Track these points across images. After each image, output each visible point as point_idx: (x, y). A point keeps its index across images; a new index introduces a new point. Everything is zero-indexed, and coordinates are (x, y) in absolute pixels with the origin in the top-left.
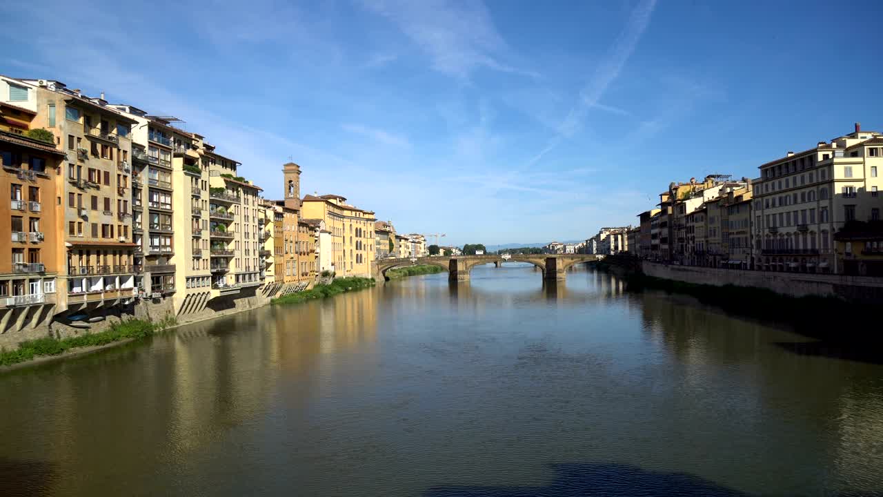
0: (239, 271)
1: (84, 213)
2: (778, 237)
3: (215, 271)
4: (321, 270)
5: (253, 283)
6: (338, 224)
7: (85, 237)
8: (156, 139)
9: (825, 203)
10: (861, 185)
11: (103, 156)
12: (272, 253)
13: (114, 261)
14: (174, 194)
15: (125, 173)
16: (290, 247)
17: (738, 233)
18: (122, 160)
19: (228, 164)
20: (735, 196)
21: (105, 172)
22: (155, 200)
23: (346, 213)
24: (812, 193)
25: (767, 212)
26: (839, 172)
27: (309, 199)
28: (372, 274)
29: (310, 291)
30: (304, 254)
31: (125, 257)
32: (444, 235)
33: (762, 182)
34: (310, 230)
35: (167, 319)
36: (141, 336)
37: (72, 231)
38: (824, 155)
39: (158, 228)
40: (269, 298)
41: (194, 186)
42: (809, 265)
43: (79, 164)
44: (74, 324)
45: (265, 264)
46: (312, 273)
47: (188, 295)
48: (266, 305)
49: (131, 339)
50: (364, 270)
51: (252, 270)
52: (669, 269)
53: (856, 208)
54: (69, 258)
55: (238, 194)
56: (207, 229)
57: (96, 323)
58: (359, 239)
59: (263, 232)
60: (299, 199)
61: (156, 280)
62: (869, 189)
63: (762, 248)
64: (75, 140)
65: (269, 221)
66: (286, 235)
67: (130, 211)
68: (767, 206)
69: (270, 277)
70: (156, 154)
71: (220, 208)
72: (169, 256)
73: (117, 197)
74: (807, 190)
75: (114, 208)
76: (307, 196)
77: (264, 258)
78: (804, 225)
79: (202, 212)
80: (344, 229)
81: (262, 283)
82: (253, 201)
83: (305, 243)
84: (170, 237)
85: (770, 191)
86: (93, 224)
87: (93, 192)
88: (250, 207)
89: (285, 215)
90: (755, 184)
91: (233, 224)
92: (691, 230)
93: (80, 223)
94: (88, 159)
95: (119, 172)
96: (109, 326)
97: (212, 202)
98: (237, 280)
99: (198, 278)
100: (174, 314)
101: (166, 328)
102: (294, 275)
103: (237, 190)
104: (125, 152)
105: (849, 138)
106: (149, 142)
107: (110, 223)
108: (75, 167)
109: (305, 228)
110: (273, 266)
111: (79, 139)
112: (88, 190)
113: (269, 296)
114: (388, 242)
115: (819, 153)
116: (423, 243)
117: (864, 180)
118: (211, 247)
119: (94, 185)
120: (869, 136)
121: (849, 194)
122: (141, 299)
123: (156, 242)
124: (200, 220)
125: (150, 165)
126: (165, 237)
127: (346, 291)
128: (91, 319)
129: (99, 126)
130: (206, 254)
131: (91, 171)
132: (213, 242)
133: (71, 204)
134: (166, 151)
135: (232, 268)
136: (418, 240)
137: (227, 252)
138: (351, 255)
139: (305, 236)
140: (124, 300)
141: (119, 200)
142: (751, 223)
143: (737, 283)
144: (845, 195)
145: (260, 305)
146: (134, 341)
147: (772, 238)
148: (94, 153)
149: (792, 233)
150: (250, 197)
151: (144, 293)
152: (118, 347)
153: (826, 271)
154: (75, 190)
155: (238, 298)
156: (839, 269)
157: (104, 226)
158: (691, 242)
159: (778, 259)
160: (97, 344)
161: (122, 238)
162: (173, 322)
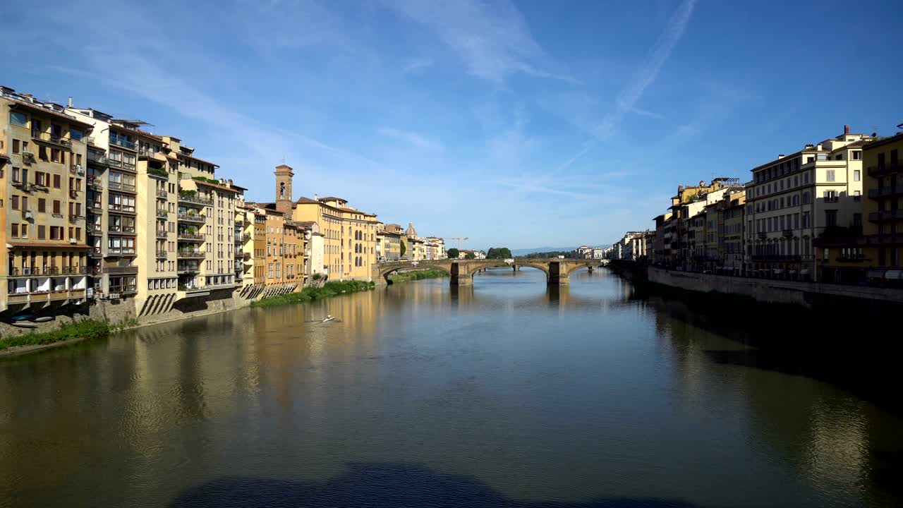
0: (210, 273)
1: (28, 215)
2: (767, 243)
3: (183, 272)
4: (313, 273)
5: (227, 285)
6: (335, 226)
7: (31, 238)
8: (119, 143)
9: (807, 208)
10: (843, 189)
11: (53, 159)
12: (252, 256)
13: (64, 262)
14: (138, 197)
15: (78, 177)
16: (274, 251)
17: (732, 238)
18: (75, 163)
19: (204, 167)
20: (731, 200)
21: (55, 176)
22: (116, 203)
23: (345, 216)
24: (797, 197)
25: (758, 216)
26: (821, 176)
27: (304, 201)
28: (372, 277)
29: (296, 294)
30: (291, 257)
31: (76, 259)
32: (467, 239)
33: (753, 186)
34: (298, 232)
35: (126, 319)
36: (92, 336)
37: (15, 233)
38: (809, 158)
39: (119, 230)
40: (249, 301)
41: (160, 189)
42: (792, 272)
43: (25, 167)
44: (18, 323)
45: (242, 266)
46: (300, 276)
47: (150, 297)
48: (244, 307)
49: (82, 339)
50: (364, 273)
51: (226, 272)
52: (669, 275)
53: (838, 214)
54: (11, 259)
55: (211, 197)
56: (173, 232)
57: (44, 323)
58: (359, 242)
59: (241, 234)
60: (290, 201)
61: (115, 281)
62: (851, 193)
63: (753, 254)
64: (21, 144)
65: (250, 223)
66: (269, 237)
67: (83, 213)
68: (758, 211)
69: (248, 280)
70: (119, 157)
71: (190, 211)
72: (131, 258)
73: (68, 199)
74: (792, 194)
75: (65, 210)
76: (301, 198)
77: (242, 261)
78: (788, 230)
79: (168, 214)
80: (342, 232)
81: (238, 285)
82: (229, 204)
83: (292, 247)
84: (133, 239)
85: (761, 195)
86: (39, 226)
87: (40, 195)
88: (226, 208)
89: (268, 218)
90: (748, 188)
91: (204, 226)
92: (692, 234)
93: (24, 226)
94: (35, 163)
95: (72, 176)
96: (59, 326)
97: (181, 205)
98: (208, 282)
99: (162, 280)
100: (135, 315)
101: (125, 329)
102: (277, 278)
103: (211, 192)
104: (79, 156)
105: (836, 141)
106: (110, 146)
107: (60, 225)
108: (20, 171)
109: (292, 231)
110: (252, 269)
111: (25, 144)
112: (34, 193)
113: (248, 298)
114: (399, 245)
115: (804, 156)
116: (441, 246)
117: (846, 184)
118: (178, 248)
119: (42, 188)
120: (857, 139)
121: (831, 198)
122: (98, 300)
123: (117, 243)
124: (166, 223)
125: (110, 169)
126: (127, 239)
127: (339, 294)
128: (37, 319)
129: (49, 130)
130: (173, 256)
131: (38, 174)
132: (181, 245)
133: (15, 206)
134: (131, 154)
135: (203, 269)
136: (434, 243)
137: (196, 255)
138: (350, 258)
139: (292, 239)
140: (76, 301)
141: (71, 203)
142: (744, 227)
143: (724, 290)
144: (826, 199)
145: (237, 307)
146: (84, 341)
147: (761, 243)
148: (43, 156)
149: (779, 238)
150: (226, 200)
151: (101, 294)
152: (65, 347)
153: (807, 278)
154: (20, 193)
155: (210, 300)
156: (818, 275)
157: (53, 229)
158: (692, 247)
159: (765, 265)
160: (40, 344)
161: (73, 240)
162: (134, 322)
